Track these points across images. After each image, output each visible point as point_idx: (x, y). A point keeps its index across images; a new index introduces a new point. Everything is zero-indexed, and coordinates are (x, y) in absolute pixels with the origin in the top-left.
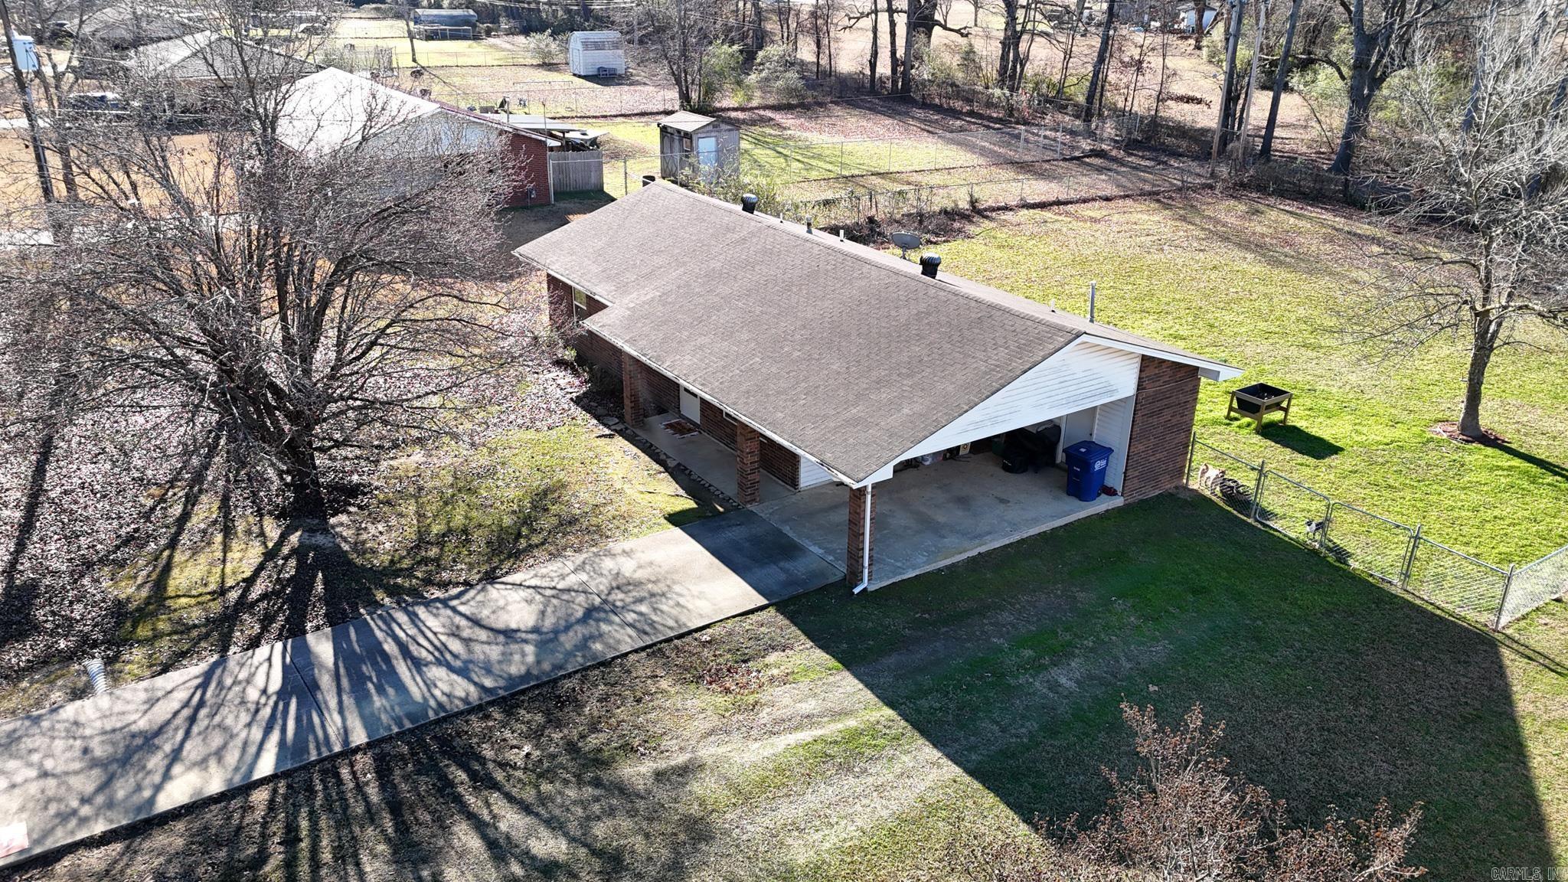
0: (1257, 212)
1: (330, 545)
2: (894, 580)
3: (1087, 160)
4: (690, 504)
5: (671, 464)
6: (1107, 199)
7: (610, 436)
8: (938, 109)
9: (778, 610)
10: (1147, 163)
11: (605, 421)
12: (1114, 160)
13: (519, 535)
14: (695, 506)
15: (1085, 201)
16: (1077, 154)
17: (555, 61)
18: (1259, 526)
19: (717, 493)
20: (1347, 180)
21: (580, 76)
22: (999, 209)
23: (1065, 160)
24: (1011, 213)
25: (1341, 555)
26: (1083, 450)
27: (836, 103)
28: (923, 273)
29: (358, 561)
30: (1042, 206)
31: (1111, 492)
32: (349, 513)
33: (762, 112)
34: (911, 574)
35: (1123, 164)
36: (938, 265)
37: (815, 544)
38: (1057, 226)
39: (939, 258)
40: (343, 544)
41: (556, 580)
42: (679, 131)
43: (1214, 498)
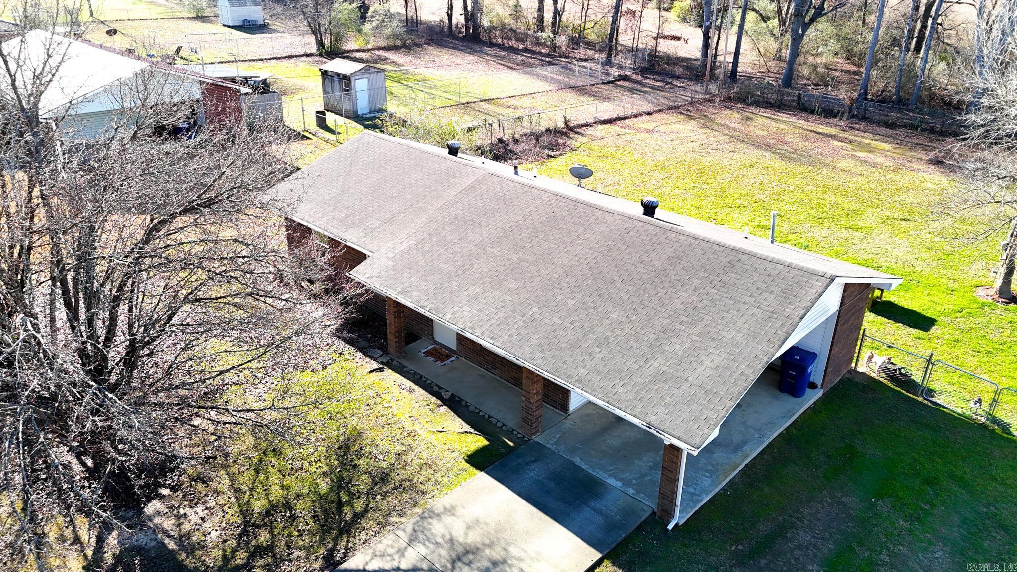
0: (748, 119)
1: (154, 544)
2: (696, 509)
3: (618, 83)
4: (482, 442)
5: (447, 396)
6: (649, 114)
7: (381, 370)
8: (502, 47)
9: (614, 564)
10: (658, 84)
11: (370, 354)
12: (636, 82)
13: (340, 504)
14: (486, 443)
15: (636, 116)
16: (611, 79)
17: (205, 15)
18: (929, 404)
19: (499, 424)
20: (799, 94)
21: (229, 27)
22: (583, 126)
23: (603, 83)
24: (591, 128)
25: (1005, 427)
26: (797, 357)
27: (429, 44)
28: (644, 214)
29: (190, 562)
30: (610, 121)
31: (813, 386)
32: (162, 497)
33: (377, 52)
34: (706, 500)
35: (643, 85)
36: (657, 206)
37: (610, 475)
38: (629, 137)
39: (658, 202)
40: (167, 541)
41: (396, 557)
42: (338, 75)
43: (882, 380)
